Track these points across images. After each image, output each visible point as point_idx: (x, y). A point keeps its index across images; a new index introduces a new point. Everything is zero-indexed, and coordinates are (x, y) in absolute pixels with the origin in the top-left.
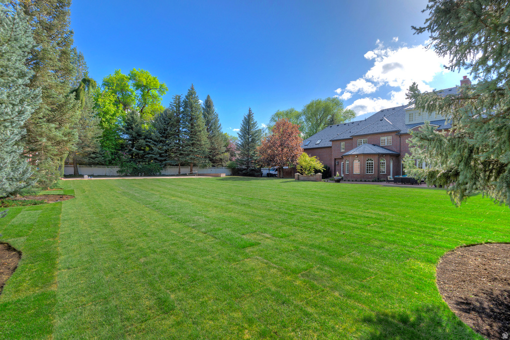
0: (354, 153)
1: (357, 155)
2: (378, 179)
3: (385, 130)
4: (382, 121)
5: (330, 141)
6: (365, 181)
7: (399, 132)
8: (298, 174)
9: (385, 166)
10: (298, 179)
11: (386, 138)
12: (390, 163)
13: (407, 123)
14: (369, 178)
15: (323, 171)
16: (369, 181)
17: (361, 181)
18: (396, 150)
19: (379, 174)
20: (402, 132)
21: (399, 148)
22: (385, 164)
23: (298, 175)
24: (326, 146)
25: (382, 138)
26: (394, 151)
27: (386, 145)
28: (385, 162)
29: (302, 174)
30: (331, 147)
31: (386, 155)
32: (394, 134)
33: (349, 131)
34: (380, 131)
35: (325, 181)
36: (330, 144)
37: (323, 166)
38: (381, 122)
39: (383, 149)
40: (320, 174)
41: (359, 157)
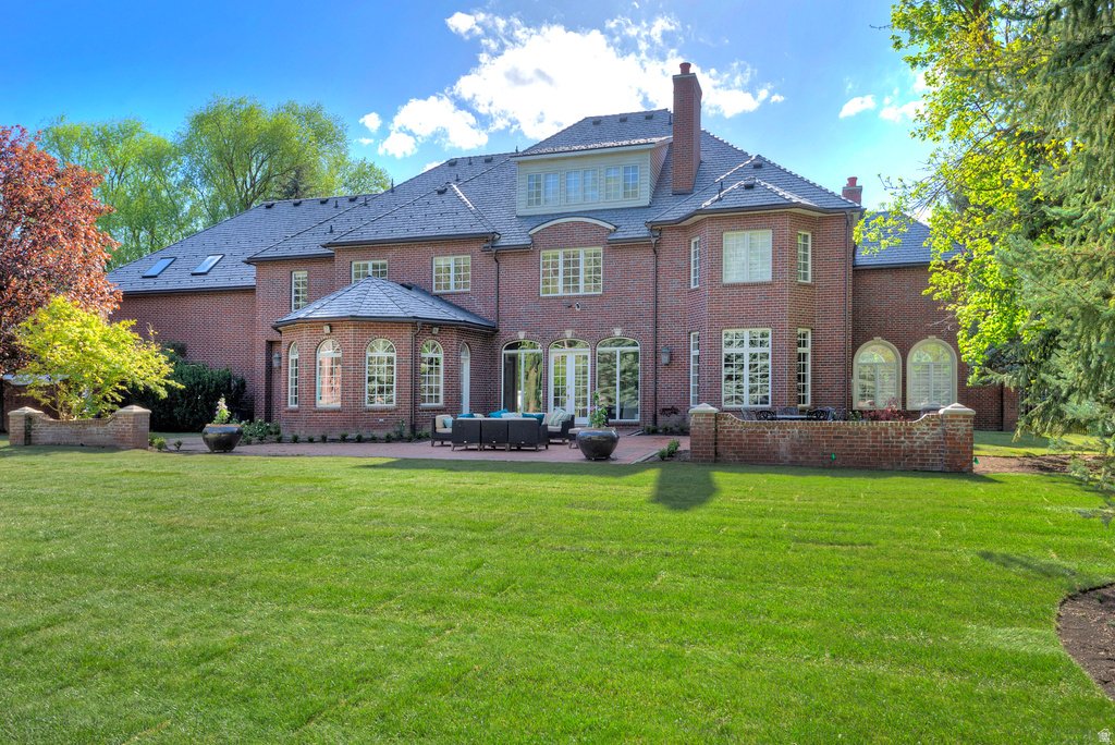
0: (318, 315)
1: (332, 323)
2: (413, 428)
3: (447, 228)
4: (444, 197)
5: (249, 262)
6: (360, 440)
7: (494, 240)
8: (28, 410)
9: (442, 375)
10: (29, 441)
11: (451, 261)
12: (458, 363)
13: (522, 210)
14: (379, 426)
15: (163, 394)
16: (374, 440)
17: (344, 439)
18: (483, 311)
19: (415, 404)
20: (503, 242)
21: (494, 304)
22: (441, 366)
23: (29, 418)
24: (232, 284)
25: (441, 262)
26: (477, 316)
27: (452, 289)
28: (441, 356)
29: (51, 411)
30: (250, 290)
31: (443, 325)
32: (476, 248)
33: (327, 226)
34: (431, 231)
35: (161, 447)
36: (247, 275)
37: (167, 369)
38: (439, 198)
39: (437, 305)
40: (136, 409)
41: (337, 331)
